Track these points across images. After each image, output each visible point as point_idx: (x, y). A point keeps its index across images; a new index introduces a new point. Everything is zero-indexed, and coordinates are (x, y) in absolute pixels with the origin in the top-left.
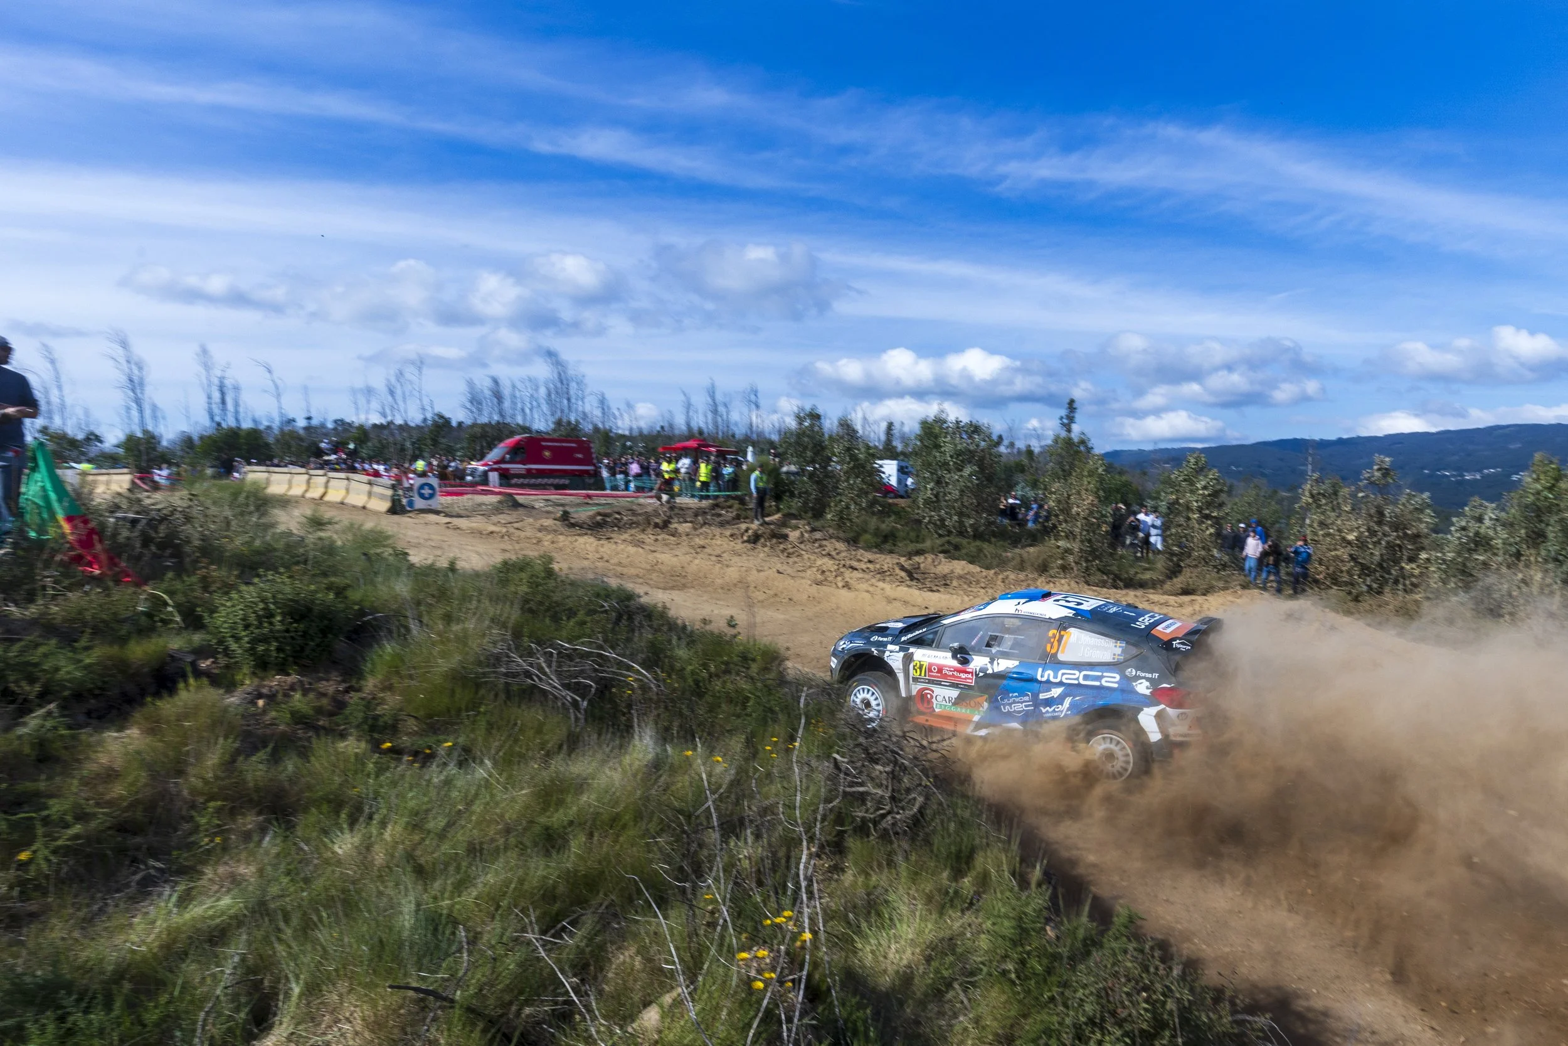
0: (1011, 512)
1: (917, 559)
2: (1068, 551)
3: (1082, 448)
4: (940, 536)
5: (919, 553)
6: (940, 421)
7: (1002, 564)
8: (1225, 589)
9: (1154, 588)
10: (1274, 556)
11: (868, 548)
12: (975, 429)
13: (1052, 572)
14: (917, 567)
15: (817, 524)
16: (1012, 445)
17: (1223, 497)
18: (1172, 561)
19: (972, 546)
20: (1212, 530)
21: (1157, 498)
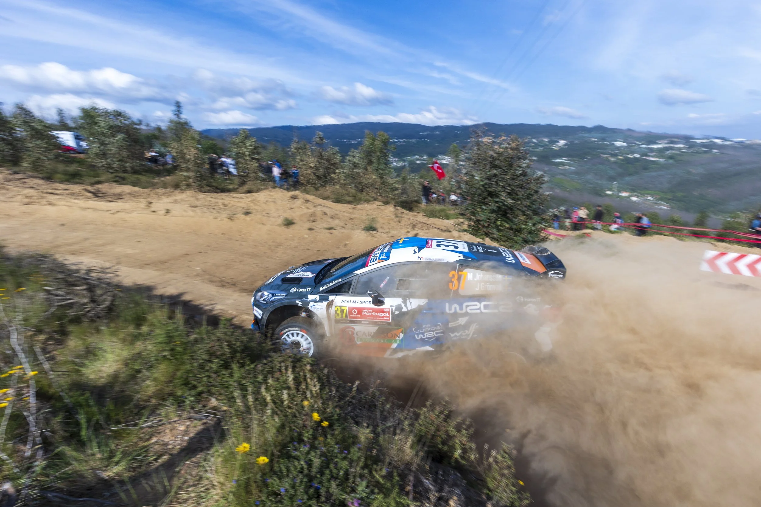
0: (153, 160)
1: (99, 186)
2: (188, 177)
3: (187, 127)
4: (112, 173)
5: (99, 183)
6: (95, 109)
7: (153, 186)
8: (265, 189)
9: (234, 191)
10: (285, 175)
11: (62, 182)
12: (118, 114)
13: (183, 187)
14: (98, 191)
15: (16, 169)
16: (148, 125)
17: (260, 150)
18: (240, 178)
19: (134, 177)
20: (257, 165)
21: (230, 151)
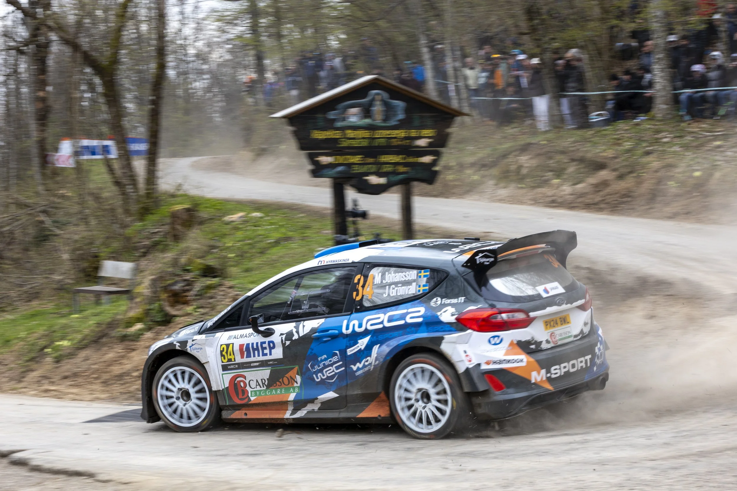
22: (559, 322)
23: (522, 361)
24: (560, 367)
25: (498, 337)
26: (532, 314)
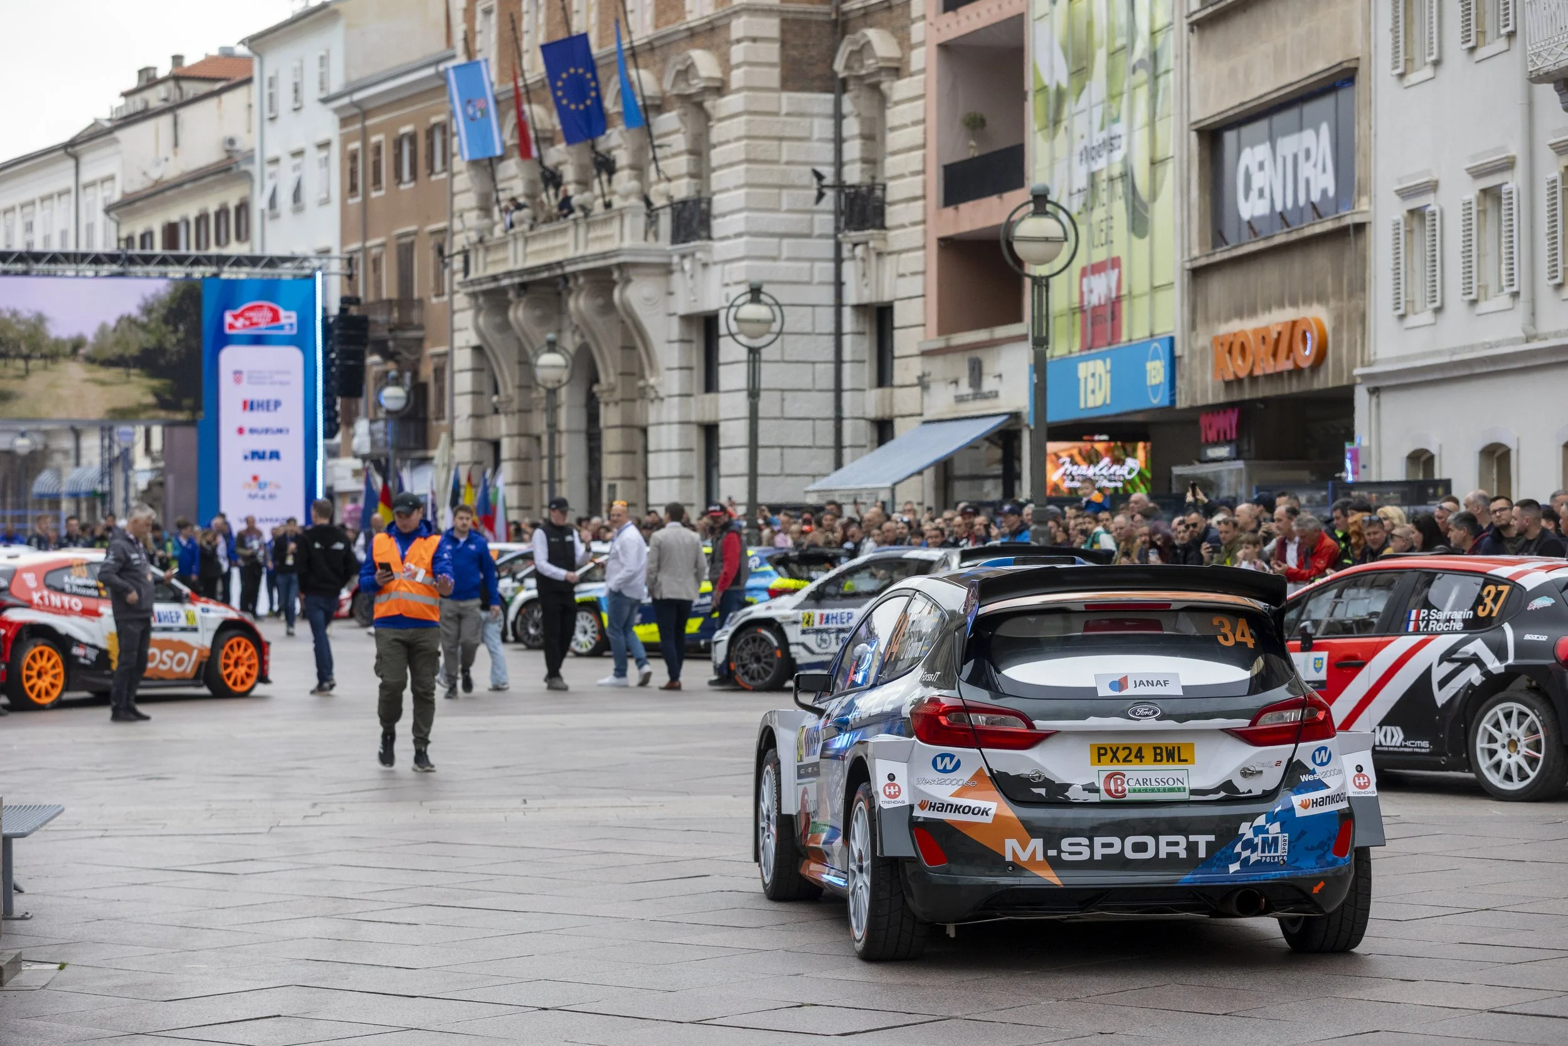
22: (1148, 754)
23: (985, 812)
24: (1091, 840)
25: (952, 757)
26: (1040, 724)
